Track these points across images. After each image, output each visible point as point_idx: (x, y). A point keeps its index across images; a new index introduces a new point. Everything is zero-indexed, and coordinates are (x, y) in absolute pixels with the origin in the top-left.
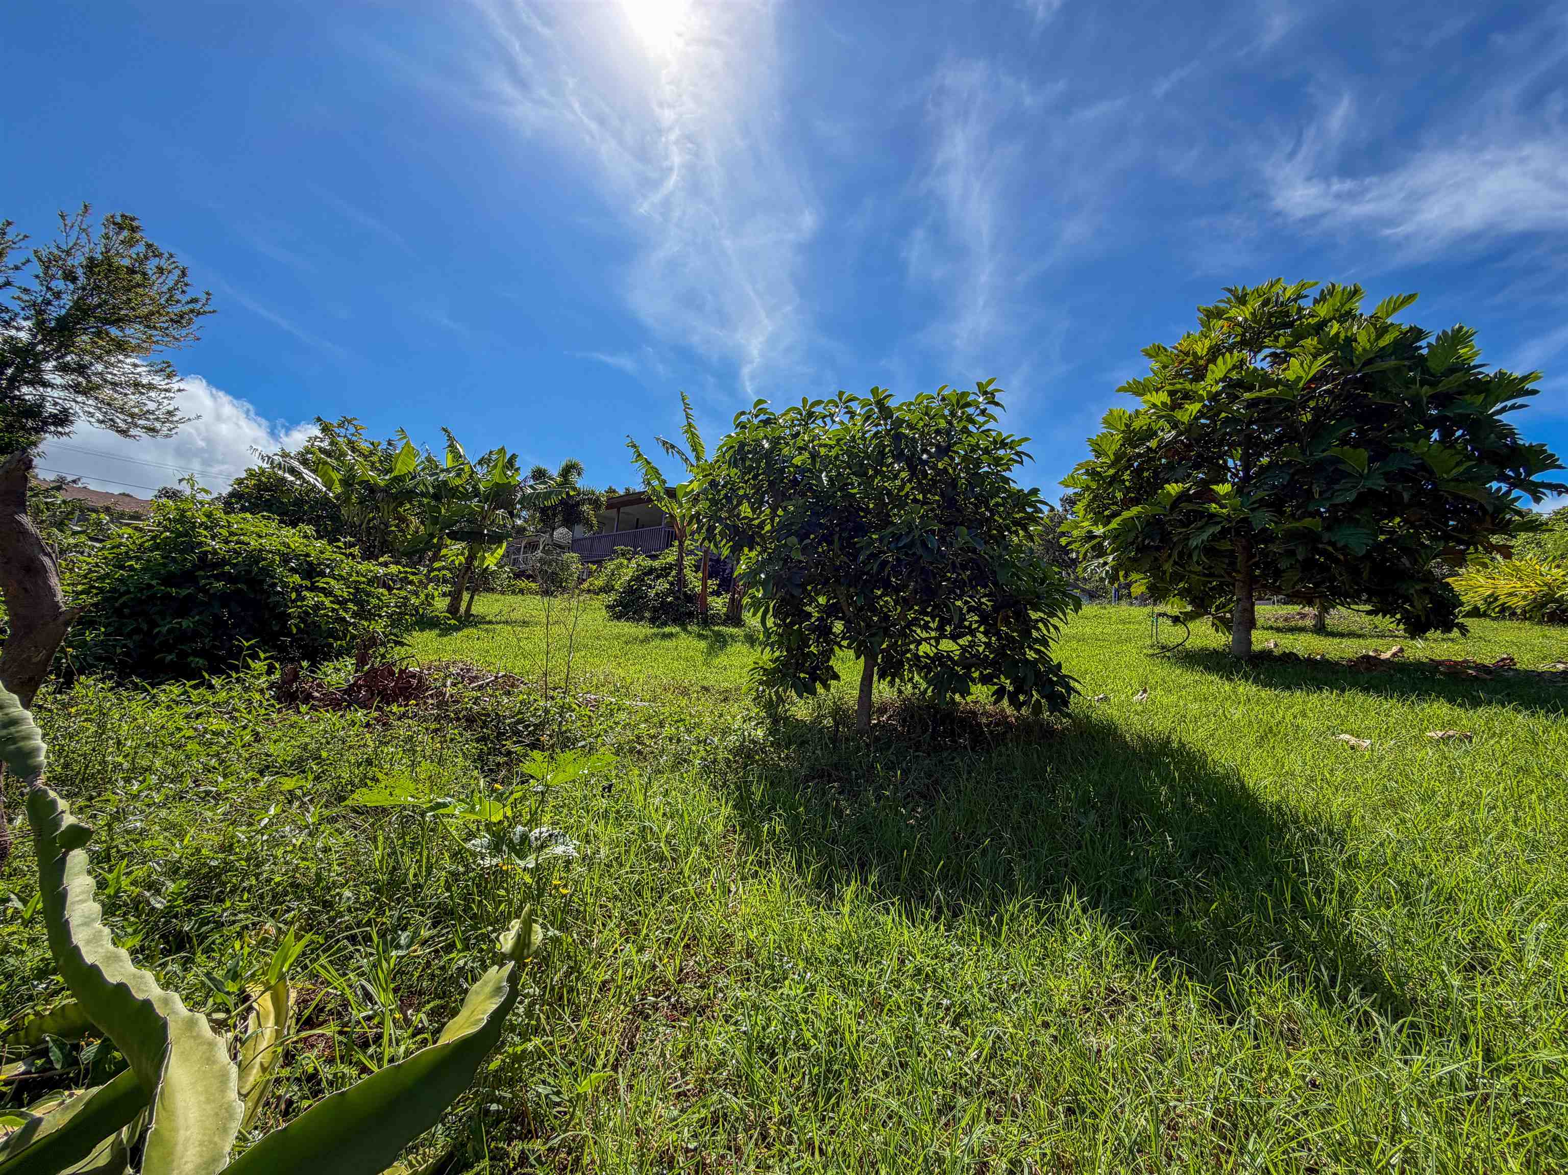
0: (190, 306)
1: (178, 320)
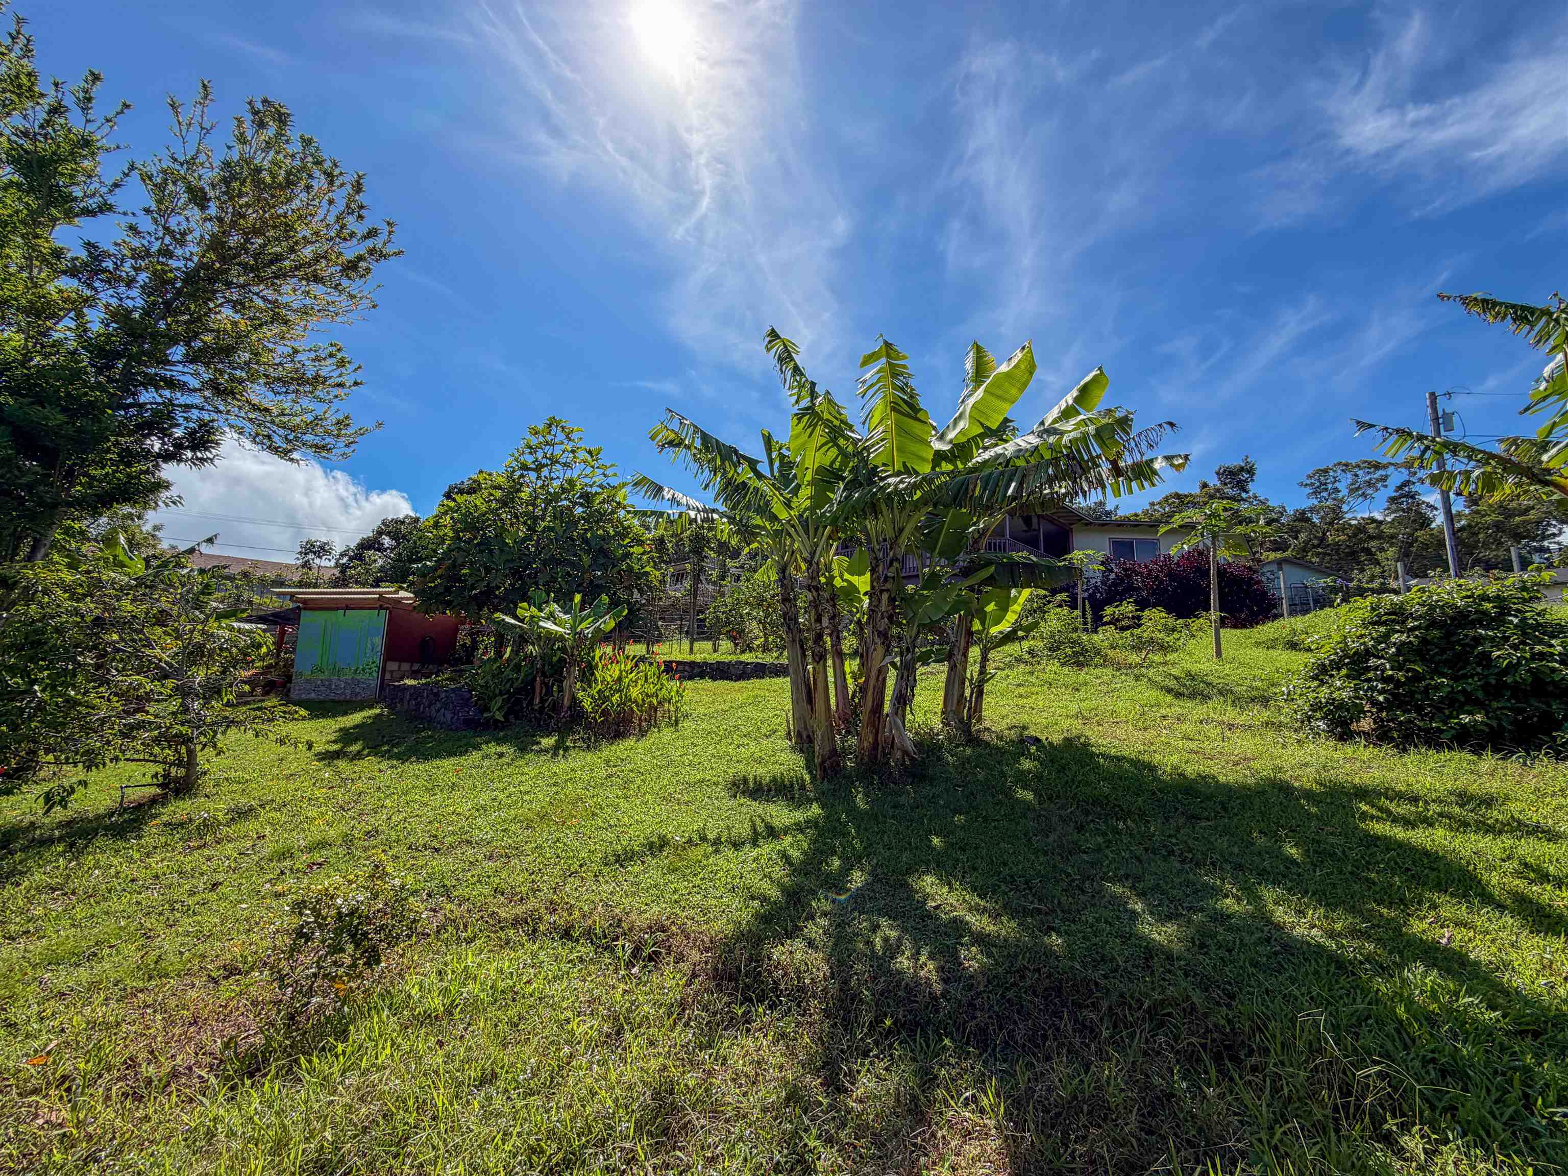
0: (370, 243)
1: (351, 267)
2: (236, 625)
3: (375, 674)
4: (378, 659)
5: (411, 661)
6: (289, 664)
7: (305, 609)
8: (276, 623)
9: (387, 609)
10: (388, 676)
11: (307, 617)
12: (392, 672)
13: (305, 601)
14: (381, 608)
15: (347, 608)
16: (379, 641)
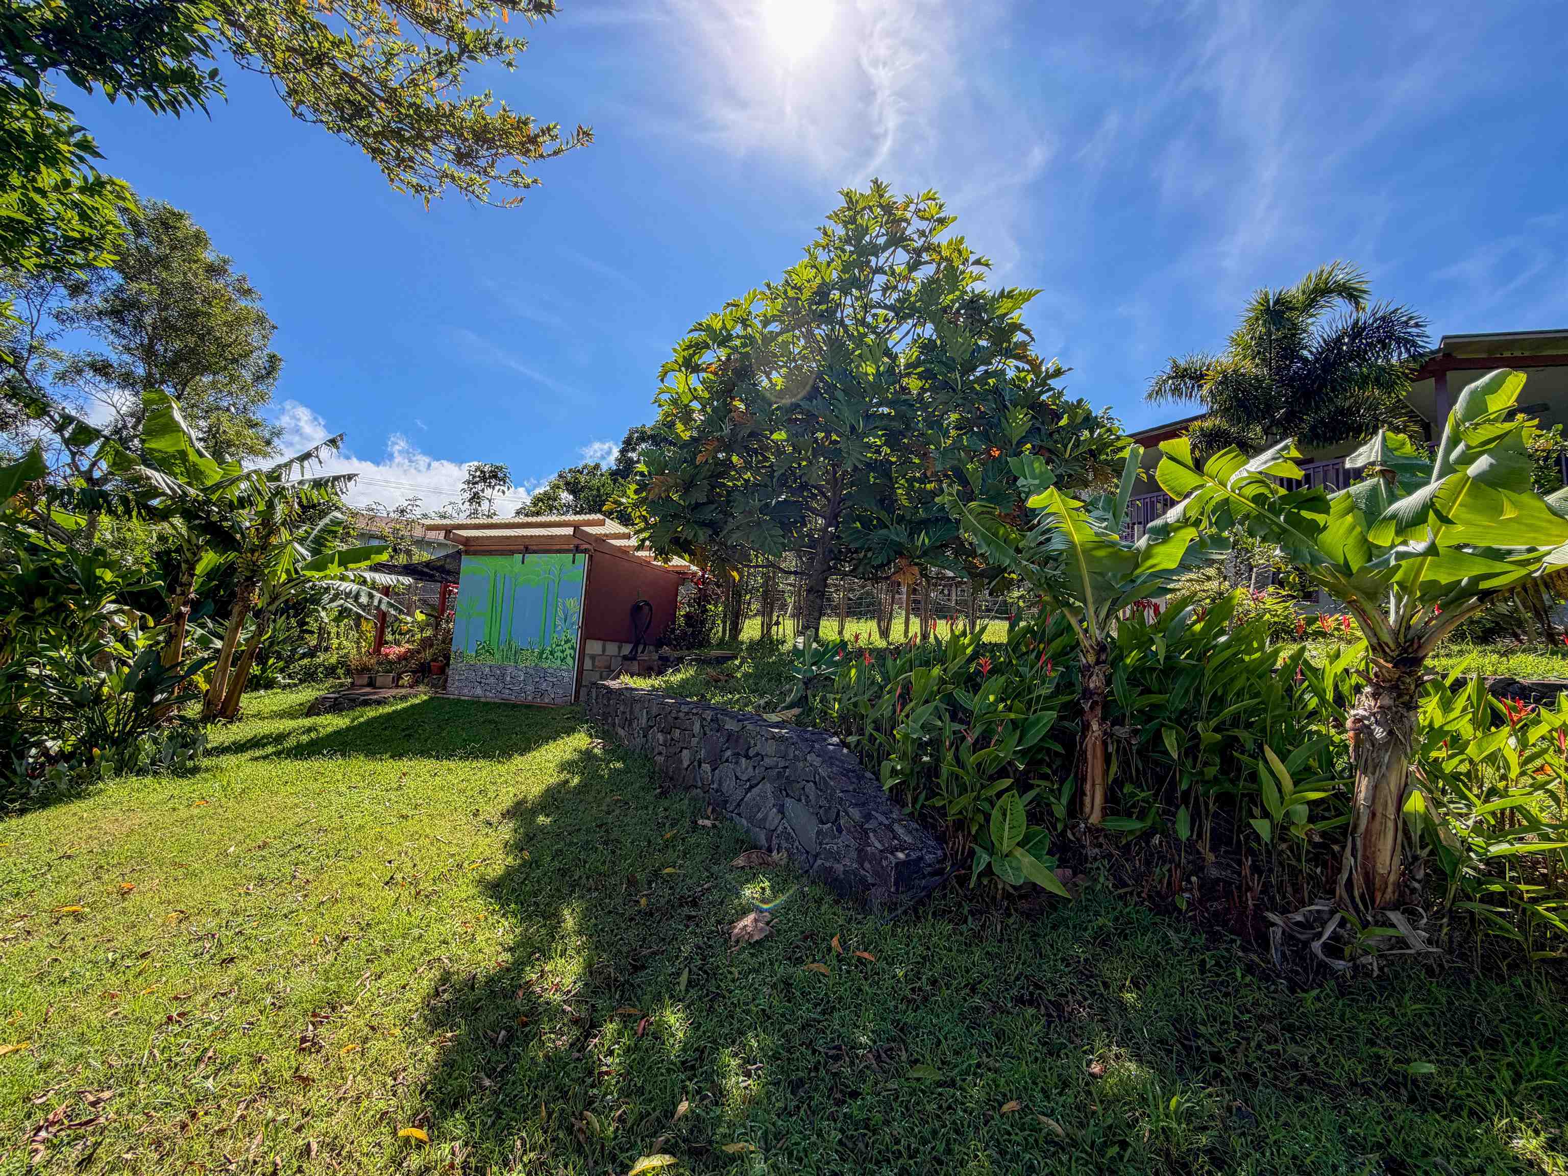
2: (368, 575)
3: (570, 661)
4: (575, 638)
5: (621, 641)
6: (448, 639)
7: (467, 553)
8: (431, 578)
9: (585, 551)
10: (588, 664)
11: (469, 566)
12: (593, 657)
13: (467, 541)
14: (577, 549)
15: (527, 550)
16: (575, 605)
